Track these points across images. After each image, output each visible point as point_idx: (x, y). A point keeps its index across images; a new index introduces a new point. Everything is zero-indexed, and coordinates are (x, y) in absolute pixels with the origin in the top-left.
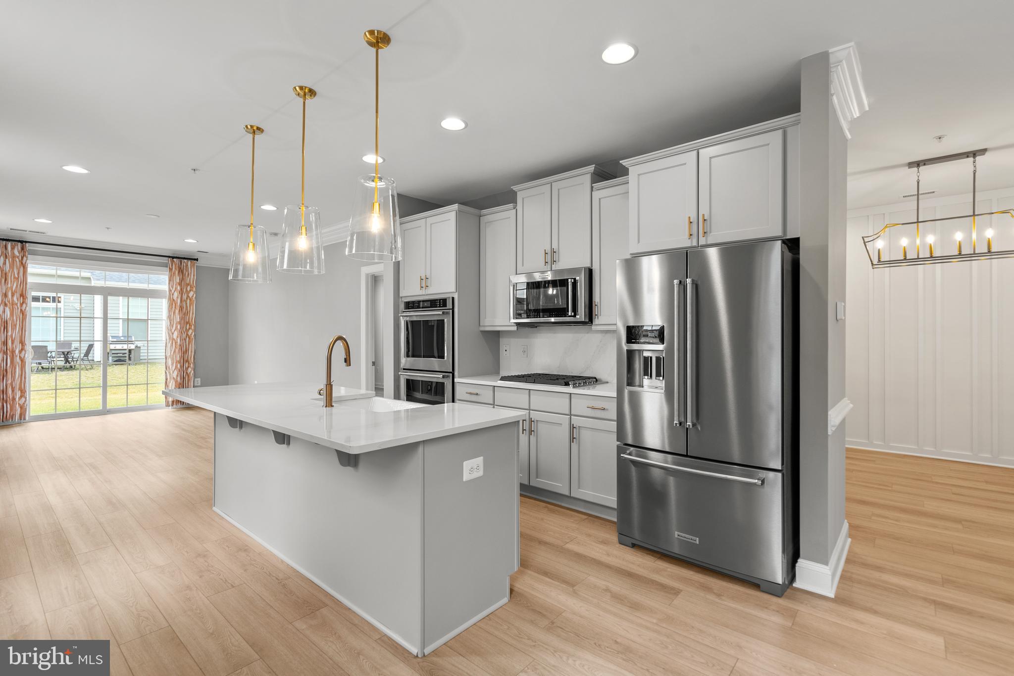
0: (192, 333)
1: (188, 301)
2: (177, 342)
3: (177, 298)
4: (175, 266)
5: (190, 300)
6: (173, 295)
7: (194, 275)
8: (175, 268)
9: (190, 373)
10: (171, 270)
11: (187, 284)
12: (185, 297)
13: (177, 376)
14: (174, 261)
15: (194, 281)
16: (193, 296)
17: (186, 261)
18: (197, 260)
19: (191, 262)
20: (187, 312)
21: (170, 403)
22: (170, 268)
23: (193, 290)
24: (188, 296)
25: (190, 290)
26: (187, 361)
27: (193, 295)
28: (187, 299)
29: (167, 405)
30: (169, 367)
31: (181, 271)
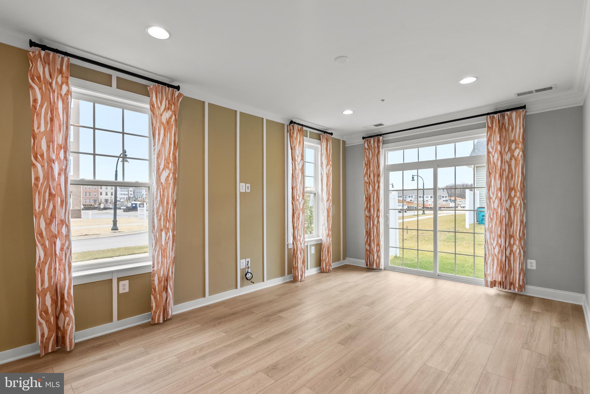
0: (517, 201)
1: (513, 162)
2: (498, 213)
3: (498, 160)
4: (496, 123)
5: (516, 160)
6: (493, 157)
7: (520, 128)
8: (496, 126)
9: (515, 251)
10: (490, 129)
11: (511, 140)
12: (507, 157)
13: (498, 253)
14: (494, 117)
15: (520, 135)
16: (518, 155)
17: (508, 113)
18: (524, 107)
19: (517, 113)
20: (512, 176)
21: (489, 283)
22: (488, 127)
23: (519, 147)
24: (512, 156)
25: (516, 148)
26: (511, 236)
27: (519, 153)
28: (511, 159)
29: (487, 285)
30: (488, 241)
31: (502, 128)
